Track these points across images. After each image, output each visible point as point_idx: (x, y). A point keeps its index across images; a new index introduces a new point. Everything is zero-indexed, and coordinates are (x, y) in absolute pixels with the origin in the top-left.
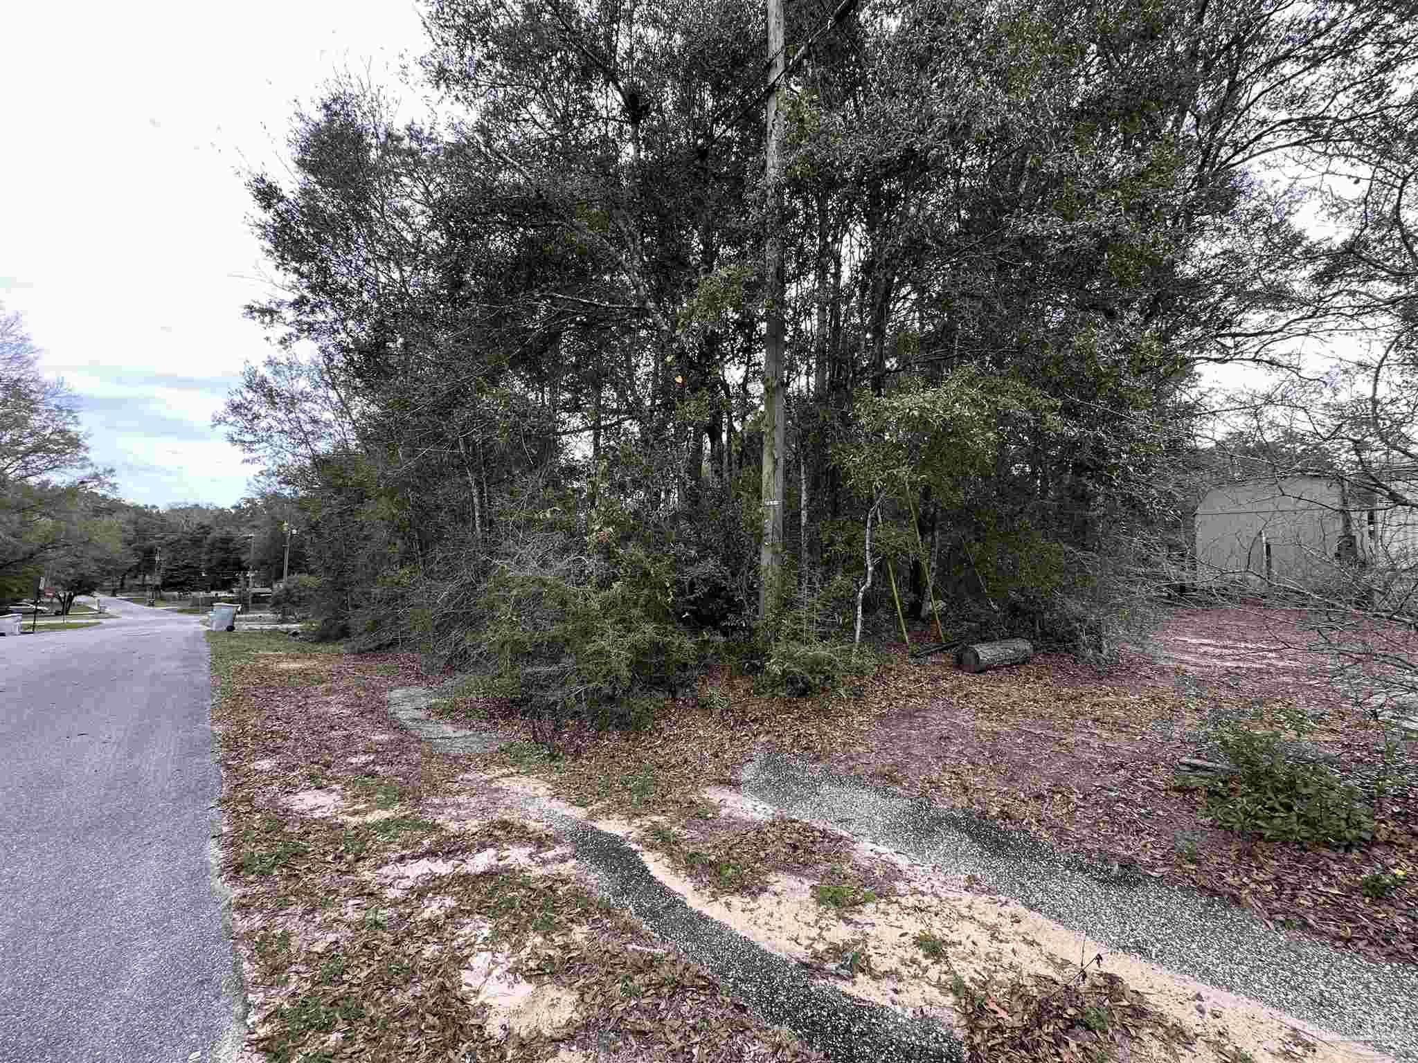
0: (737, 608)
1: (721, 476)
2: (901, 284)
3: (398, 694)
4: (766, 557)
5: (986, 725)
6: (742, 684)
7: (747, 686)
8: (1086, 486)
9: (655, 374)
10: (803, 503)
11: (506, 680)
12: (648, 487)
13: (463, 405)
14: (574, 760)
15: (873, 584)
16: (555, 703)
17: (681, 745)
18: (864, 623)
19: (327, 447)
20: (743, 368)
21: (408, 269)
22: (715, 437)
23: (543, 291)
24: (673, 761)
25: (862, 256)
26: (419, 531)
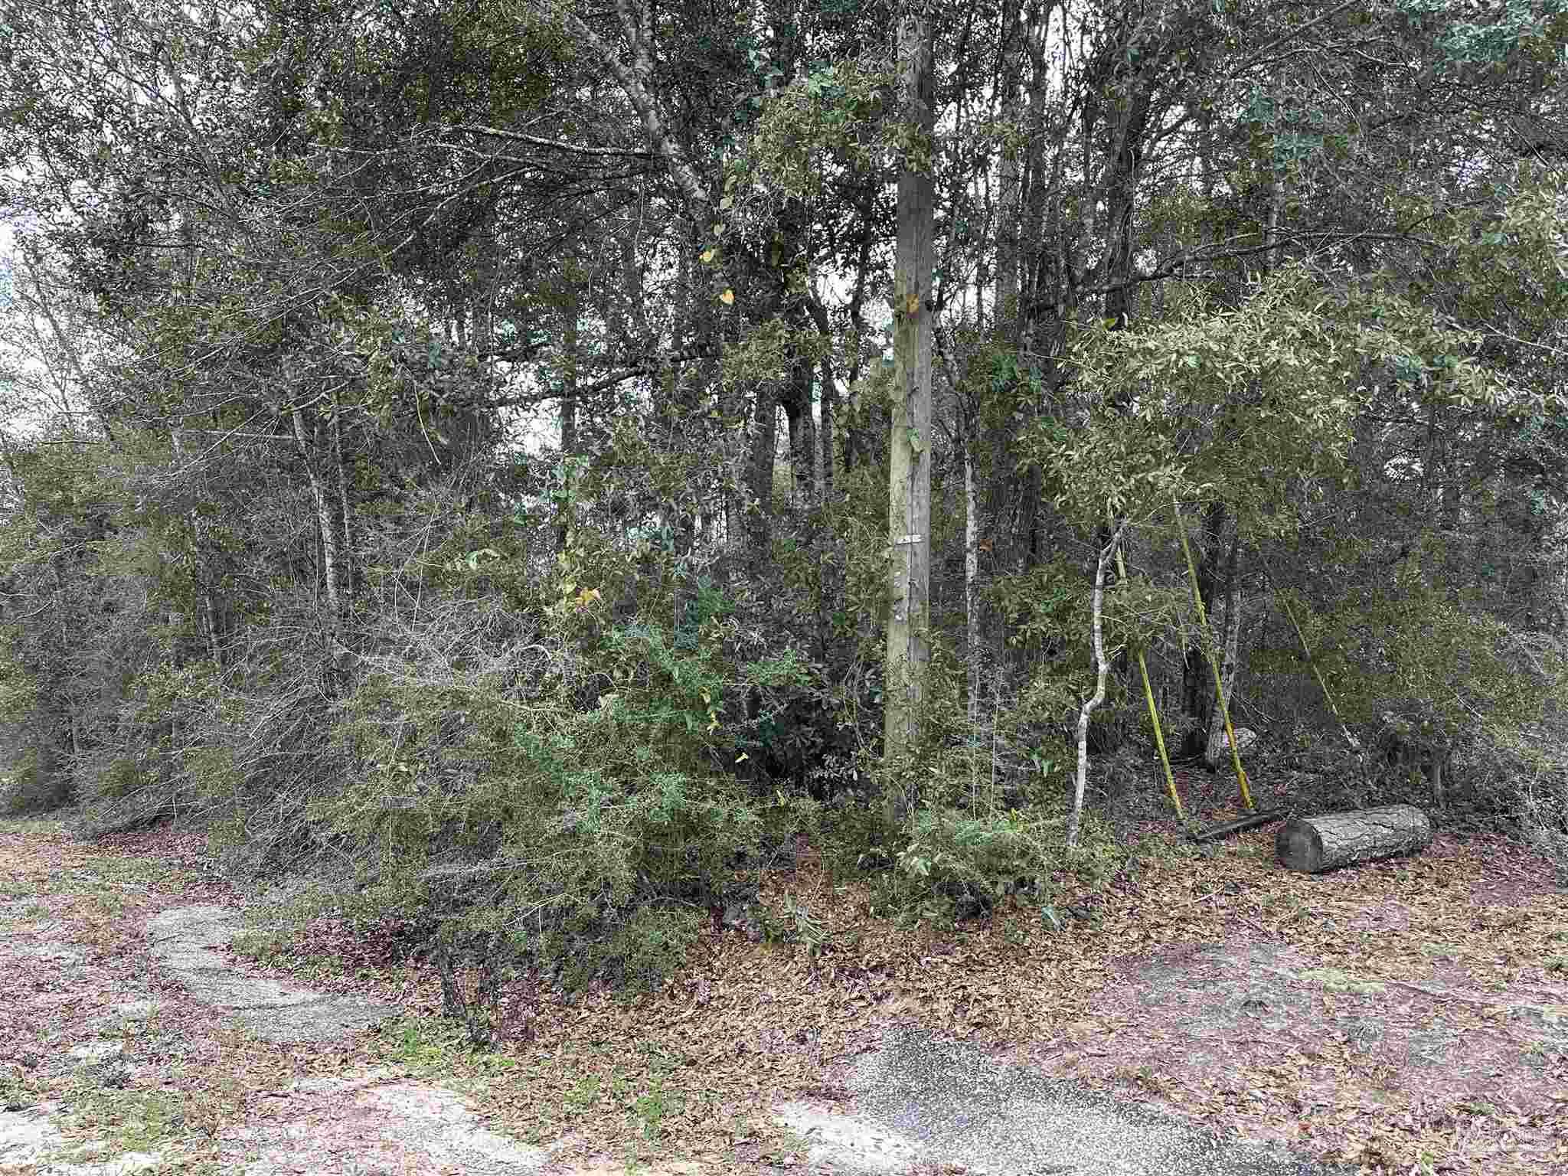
0: (839, 744)
1: (809, 486)
2: (1165, 105)
3: (169, 919)
4: (898, 645)
5: (1335, 978)
6: (853, 895)
7: (861, 897)
8: (1533, 503)
9: (682, 286)
10: (970, 538)
11: (385, 891)
12: (671, 509)
13: (301, 345)
14: (521, 1050)
15: (1109, 697)
16: (484, 935)
17: (732, 1018)
18: (1091, 775)
19: (33, 427)
20: (853, 274)
21: (193, 79)
22: (797, 411)
23: (457, 121)
24: (716, 1051)
25: (1088, 48)
26: (213, 596)
